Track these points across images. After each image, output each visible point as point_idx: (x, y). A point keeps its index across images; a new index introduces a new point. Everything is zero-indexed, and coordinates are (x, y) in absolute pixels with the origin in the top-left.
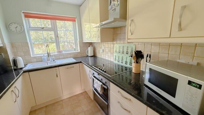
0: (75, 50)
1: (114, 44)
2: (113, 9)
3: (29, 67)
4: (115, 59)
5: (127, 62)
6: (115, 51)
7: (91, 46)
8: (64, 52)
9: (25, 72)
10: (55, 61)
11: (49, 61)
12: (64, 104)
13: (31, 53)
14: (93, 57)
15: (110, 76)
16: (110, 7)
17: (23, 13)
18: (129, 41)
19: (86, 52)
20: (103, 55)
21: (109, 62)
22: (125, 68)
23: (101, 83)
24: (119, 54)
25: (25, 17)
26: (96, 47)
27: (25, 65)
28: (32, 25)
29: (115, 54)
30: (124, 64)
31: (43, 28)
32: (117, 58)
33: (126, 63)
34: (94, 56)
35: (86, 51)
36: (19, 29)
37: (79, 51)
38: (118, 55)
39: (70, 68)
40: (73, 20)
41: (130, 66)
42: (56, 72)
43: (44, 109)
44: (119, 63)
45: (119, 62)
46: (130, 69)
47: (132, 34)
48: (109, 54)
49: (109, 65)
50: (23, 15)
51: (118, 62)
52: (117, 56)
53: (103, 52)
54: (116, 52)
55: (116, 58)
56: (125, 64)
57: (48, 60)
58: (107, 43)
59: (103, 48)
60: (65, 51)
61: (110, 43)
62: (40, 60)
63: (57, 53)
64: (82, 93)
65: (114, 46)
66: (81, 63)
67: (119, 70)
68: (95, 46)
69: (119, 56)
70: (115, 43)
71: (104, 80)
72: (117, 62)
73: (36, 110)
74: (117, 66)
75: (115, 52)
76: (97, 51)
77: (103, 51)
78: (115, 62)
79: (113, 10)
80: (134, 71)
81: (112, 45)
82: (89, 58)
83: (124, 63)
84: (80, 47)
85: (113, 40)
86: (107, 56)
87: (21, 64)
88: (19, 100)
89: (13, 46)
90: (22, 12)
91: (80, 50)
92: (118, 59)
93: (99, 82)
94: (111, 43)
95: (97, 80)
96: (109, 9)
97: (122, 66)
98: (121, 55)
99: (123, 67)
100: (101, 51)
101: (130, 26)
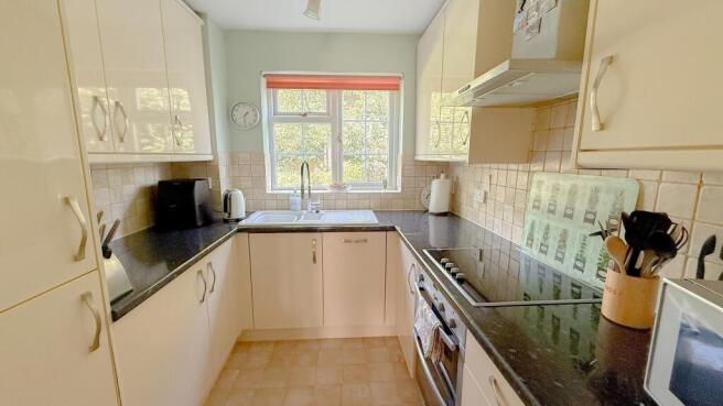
0: (385, 187)
1: (534, 172)
2: (531, 22)
3: (256, 220)
4: (531, 238)
5: (584, 263)
6: (530, 205)
7: (442, 176)
8: (349, 190)
9: (240, 231)
10: (321, 212)
11: (305, 212)
12: (320, 353)
13: (269, 183)
14: (446, 218)
15: (473, 303)
16: (519, 19)
17: (265, 76)
18: (585, 159)
19: (423, 198)
20: (482, 216)
21: (505, 248)
22: (573, 285)
23: (437, 322)
24: (549, 218)
25: (268, 87)
26: (460, 181)
27: (248, 214)
28: (281, 108)
29: (530, 218)
30: (567, 268)
31: (305, 115)
32: (538, 236)
33: (580, 264)
34: (451, 215)
35: (425, 192)
36: (250, 118)
37: (399, 190)
38: (545, 222)
39: (357, 242)
40: (393, 86)
41: (599, 283)
42: (314, 246)
43: (270, 348)
44: (543, 259)
45: (545, 253)
46: (595, 297)
47: (602, 127)
48: (509, 215)
49: (504, 260)
50: (264, 82)
51: (541, 251)
52: (537, 223)
53: (485, 201)
54: (538, 208)
55: (536, 236)
56: (576, 267)
57: (302, 209)
58: (505, 166)
59: (487, 189)
60: (353, 185)
61: (513, 166)
62: (284, 204)
63: (329, 191)
64: (384, 339)
65: (529, 183)
66: (392, 233)
67: (541, 290)
68: (460, 176)
69: (548, 228)
70: (536, 167)
71: (450, 314)
72: (534, 253)
73: (251, 343)
74: (534, 270)
75: (534, 207)
76: (464, 198)
77: (485, 198)
78: (526, 251)
79: (532, 27)
80: (607, 309)
81: (524, 178)
82: (431, 219)
83: (570, 260)
84: (403, 176)
85: (531, 156)
86: (496, 221)
87: (239, 209)
88: (212, 299)
89: (233, 160)
90: (264, 73)
91: (403, 188)
92: (541, 238)
93: (430, 313)
94: (521, 167)
95: (426, 305)
96: (515, 27)
97: (558, 276)
98: (557, 225)
99: (560, 277)
100: (479, 197)
101: (596, 86)
